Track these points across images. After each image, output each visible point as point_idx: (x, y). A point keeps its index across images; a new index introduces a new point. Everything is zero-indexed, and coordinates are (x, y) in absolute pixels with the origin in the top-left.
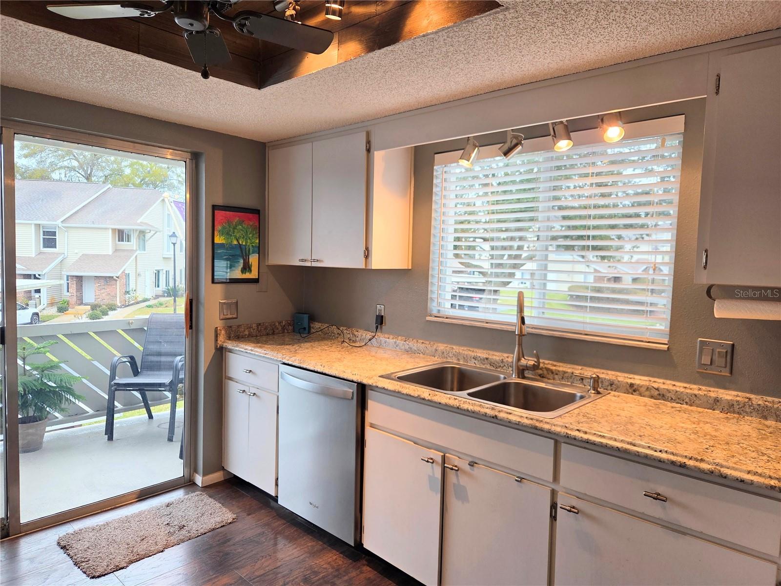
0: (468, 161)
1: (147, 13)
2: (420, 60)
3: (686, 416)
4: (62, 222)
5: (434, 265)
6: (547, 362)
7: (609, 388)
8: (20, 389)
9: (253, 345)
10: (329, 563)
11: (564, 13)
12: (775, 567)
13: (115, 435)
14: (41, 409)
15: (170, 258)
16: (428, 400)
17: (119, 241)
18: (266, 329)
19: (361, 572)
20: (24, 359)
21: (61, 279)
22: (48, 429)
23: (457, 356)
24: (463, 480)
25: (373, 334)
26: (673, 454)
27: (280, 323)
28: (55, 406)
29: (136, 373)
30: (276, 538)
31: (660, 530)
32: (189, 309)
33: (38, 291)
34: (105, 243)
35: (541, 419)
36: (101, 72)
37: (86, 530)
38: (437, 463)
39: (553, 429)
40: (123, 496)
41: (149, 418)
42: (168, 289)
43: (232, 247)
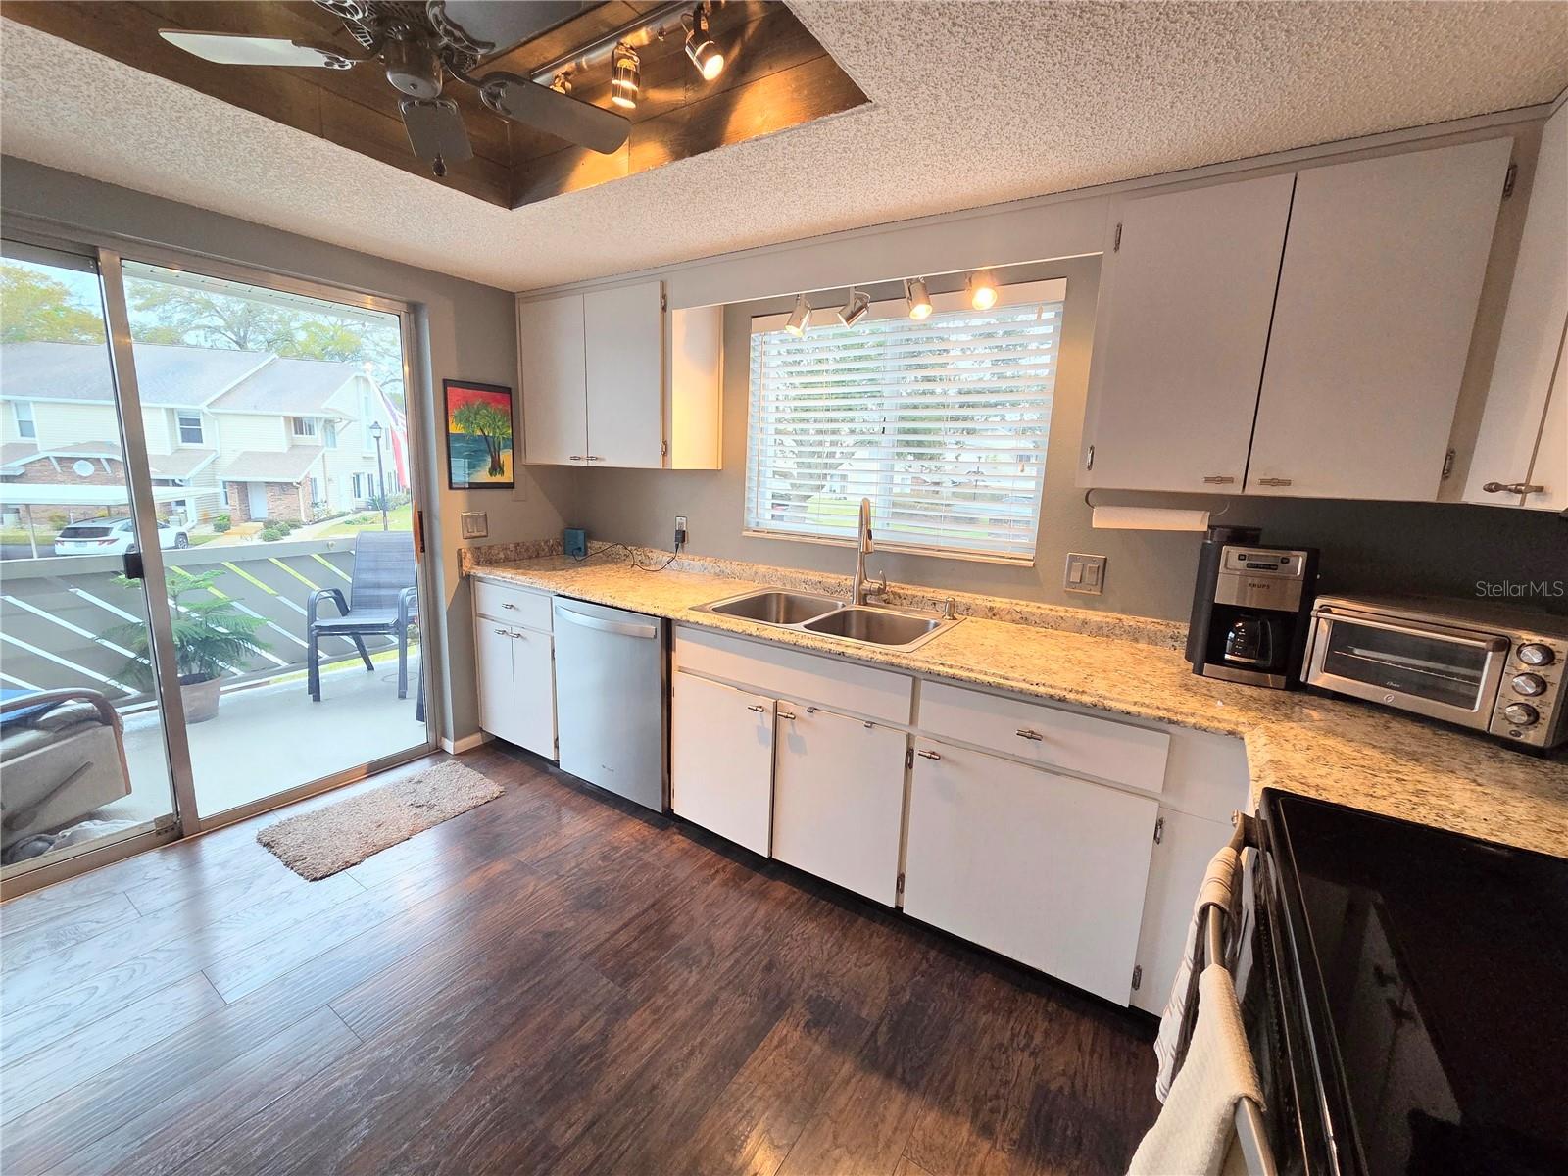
0: (798, 327)
1: (338, 60)
2: (745, 178)
3: (1053, 641)
4: (208, 406)
5: (751, 464)
6: (893, 584)
7: (965, 613)
8: (176, 639)
9: (512, 572)
10: (632, 835)
11: (947, 121)
12: (1156, 804)
13: (323, 694)
14: (210, 665)
15: (372, 458)
16: (756, 636)
17: (296, 433)
18: (527, 550)
19: (673, 842)
20: (175, 597)
21: (215, 486)
22: (222, 689)
23: (783, 579)
24: (800, 729)
25: (673, 555)
26: (1051, 686)
27: (546, 542)
28: (230, 658)
29: (345, 612)
30: (558, 811)
31: (1032, 772)
32: (419, 525)
33: (182, 503)
34: (277, 437)
35: (898, 653)
36: (261, 165)
37: (298, 819)
38: (768, 711)
39: (913, 664)
40: (347, 772)
41: (369, 670)
42: (373, 500)
43: (476, 440)
